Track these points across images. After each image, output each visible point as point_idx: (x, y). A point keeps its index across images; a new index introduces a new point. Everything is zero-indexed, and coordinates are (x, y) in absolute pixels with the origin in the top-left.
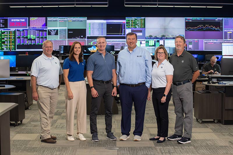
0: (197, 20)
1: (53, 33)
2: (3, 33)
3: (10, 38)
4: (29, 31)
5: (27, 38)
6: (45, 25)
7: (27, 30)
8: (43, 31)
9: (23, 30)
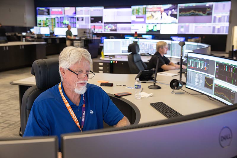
0: (188, 7)
1: (80, 19)
2: (47, 19)
3: (52, 23)
4: (64, 18)
5: (63, 23)
6: (75, 13)
7: (63, 17)
8: (73, 18)
9: (61, 17)
